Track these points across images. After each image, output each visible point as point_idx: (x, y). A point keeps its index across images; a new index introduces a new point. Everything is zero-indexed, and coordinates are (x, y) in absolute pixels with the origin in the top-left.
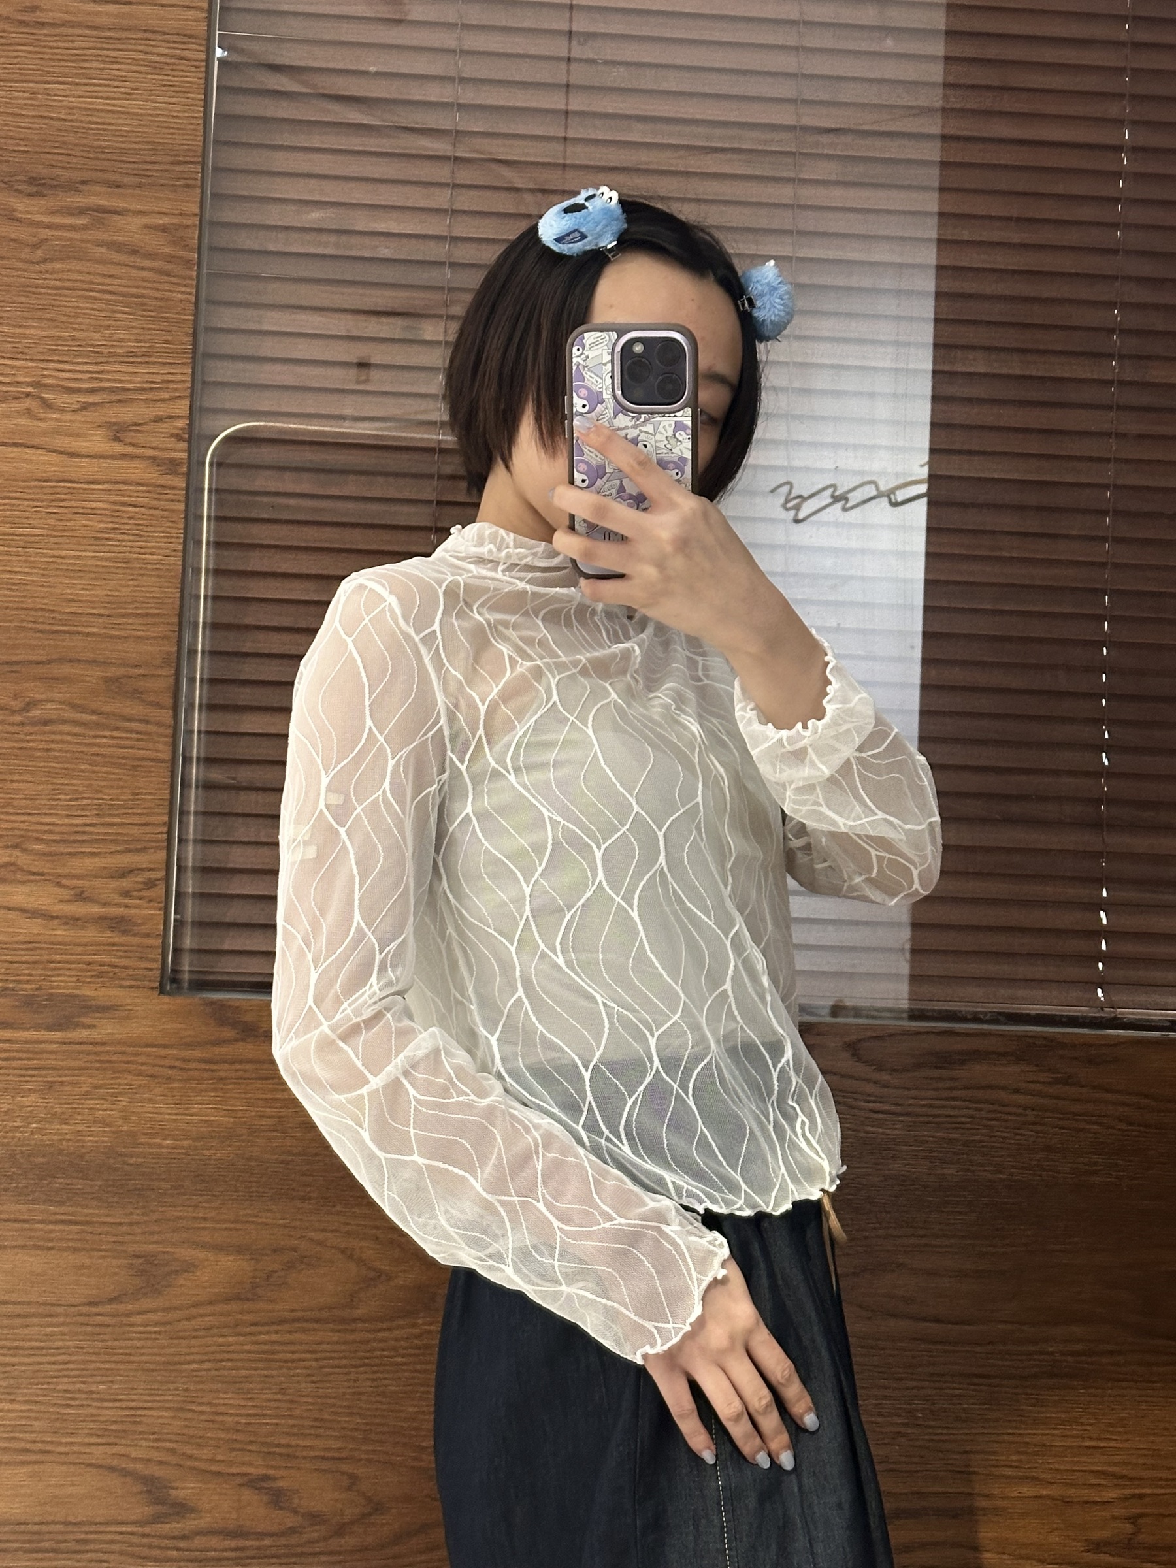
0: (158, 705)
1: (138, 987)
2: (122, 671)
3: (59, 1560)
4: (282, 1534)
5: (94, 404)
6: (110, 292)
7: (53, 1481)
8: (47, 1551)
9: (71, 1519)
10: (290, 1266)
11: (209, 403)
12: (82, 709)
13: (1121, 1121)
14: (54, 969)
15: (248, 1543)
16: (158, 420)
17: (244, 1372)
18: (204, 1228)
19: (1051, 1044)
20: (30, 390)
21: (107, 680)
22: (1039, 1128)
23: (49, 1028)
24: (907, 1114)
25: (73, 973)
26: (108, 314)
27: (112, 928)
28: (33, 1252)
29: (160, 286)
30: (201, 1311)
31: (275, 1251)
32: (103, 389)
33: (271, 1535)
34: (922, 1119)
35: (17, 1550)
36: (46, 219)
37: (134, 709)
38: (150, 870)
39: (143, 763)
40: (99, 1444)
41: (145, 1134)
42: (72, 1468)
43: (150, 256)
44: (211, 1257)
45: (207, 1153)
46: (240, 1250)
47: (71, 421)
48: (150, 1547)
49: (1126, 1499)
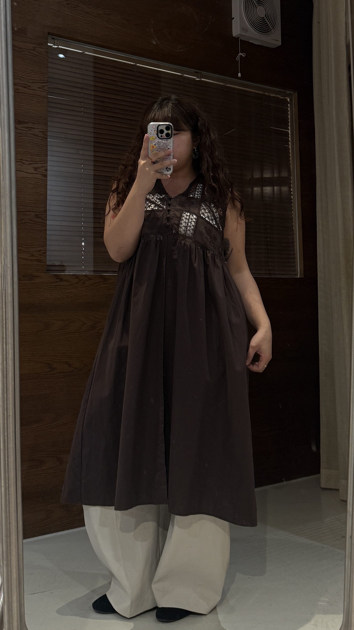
1: (43, 272)
5: (31, 164)
6: (33, 143)
12: (31, 220)
16: (42, 167)
20: (20, 160)
21: (36, 215)
25: (32, 270)
26: (33, 147)
32: (33, 161)
36: (22, 129)
38: (44, 250)
39: (42, 231)
43: (39, 137)
47: (28, 167)
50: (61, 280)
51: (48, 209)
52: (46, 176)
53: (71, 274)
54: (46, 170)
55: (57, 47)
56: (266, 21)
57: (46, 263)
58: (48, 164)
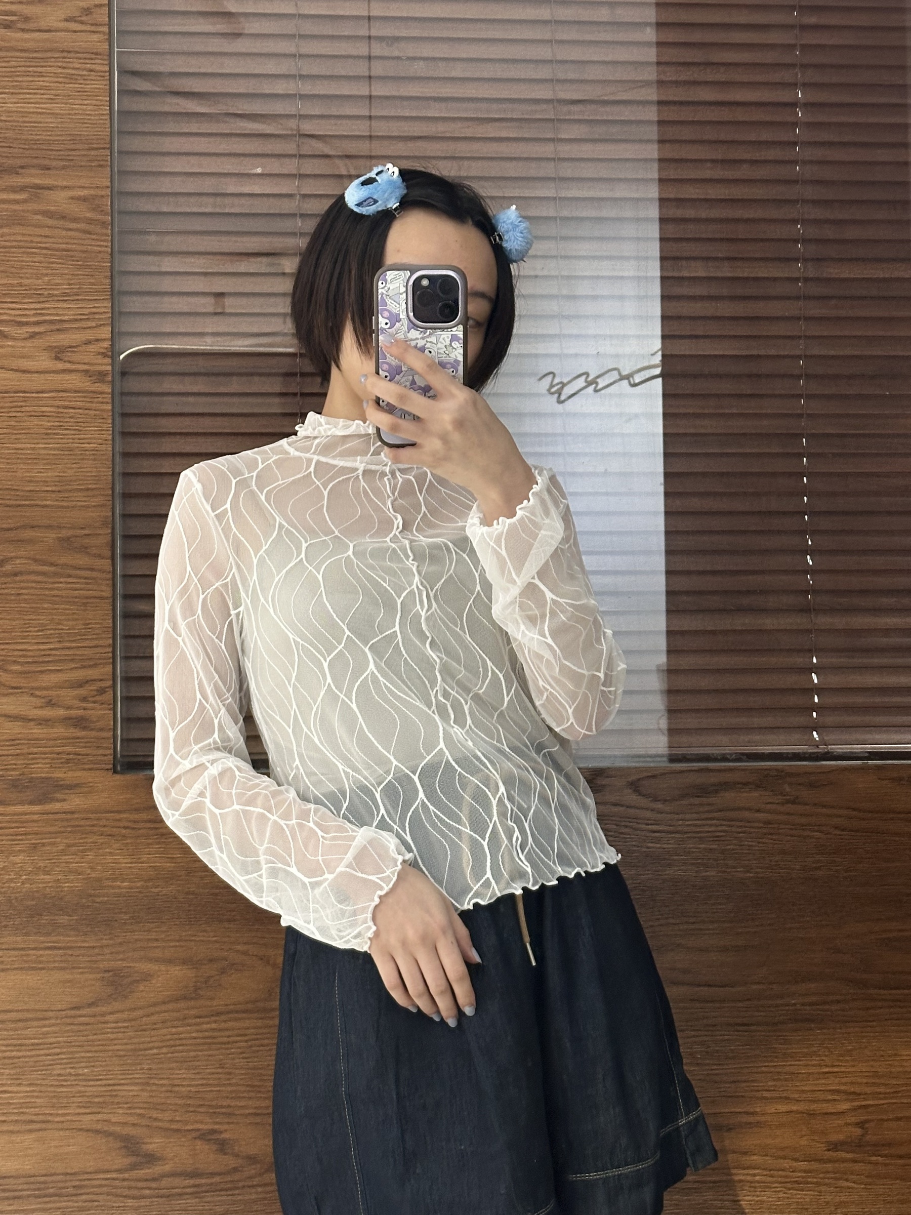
0: (100, 557)
1: (97, 769)
2: (70, 533)
3: (61, 1202)
4: (228, 1173)
5: (39, 333)
6: (47, 249)
7: (53, 1143)
8: (51, 1196)
9: (69, 1171)
10: (223, 971)
11: (125, 328)
12: (44, 563)
13: (836, 828)
14: (33, 759)
15: (203, 1181)
16: (88, 342)
17: (192, 1054)
18: (158, 947)
19: (782, 775)
21: (60, 540)
22: (774, 837)
23: (31, 803)
24: (677, 832)
25: (47, 761)
26: (46, 265)
27: (75, 726)
28: (30, 972)
29: (86, 242)
30: (157, 1009)
31: (211, 961)
32: (45, 322)
33: (220, 1174)
34: (689, 835)
35: (29, 1196)
37: (82, 560)
38: (101, 680)
39: (91, 601)
40: (85, 1114)
41: (107, 879)
42: (67, 1133)
43: (75, 220)
44: (163, 968)
45: (156, 890)
46: (184, 962)
47: (23, 347)
48: (129, 1188)
49: (855, 1109)
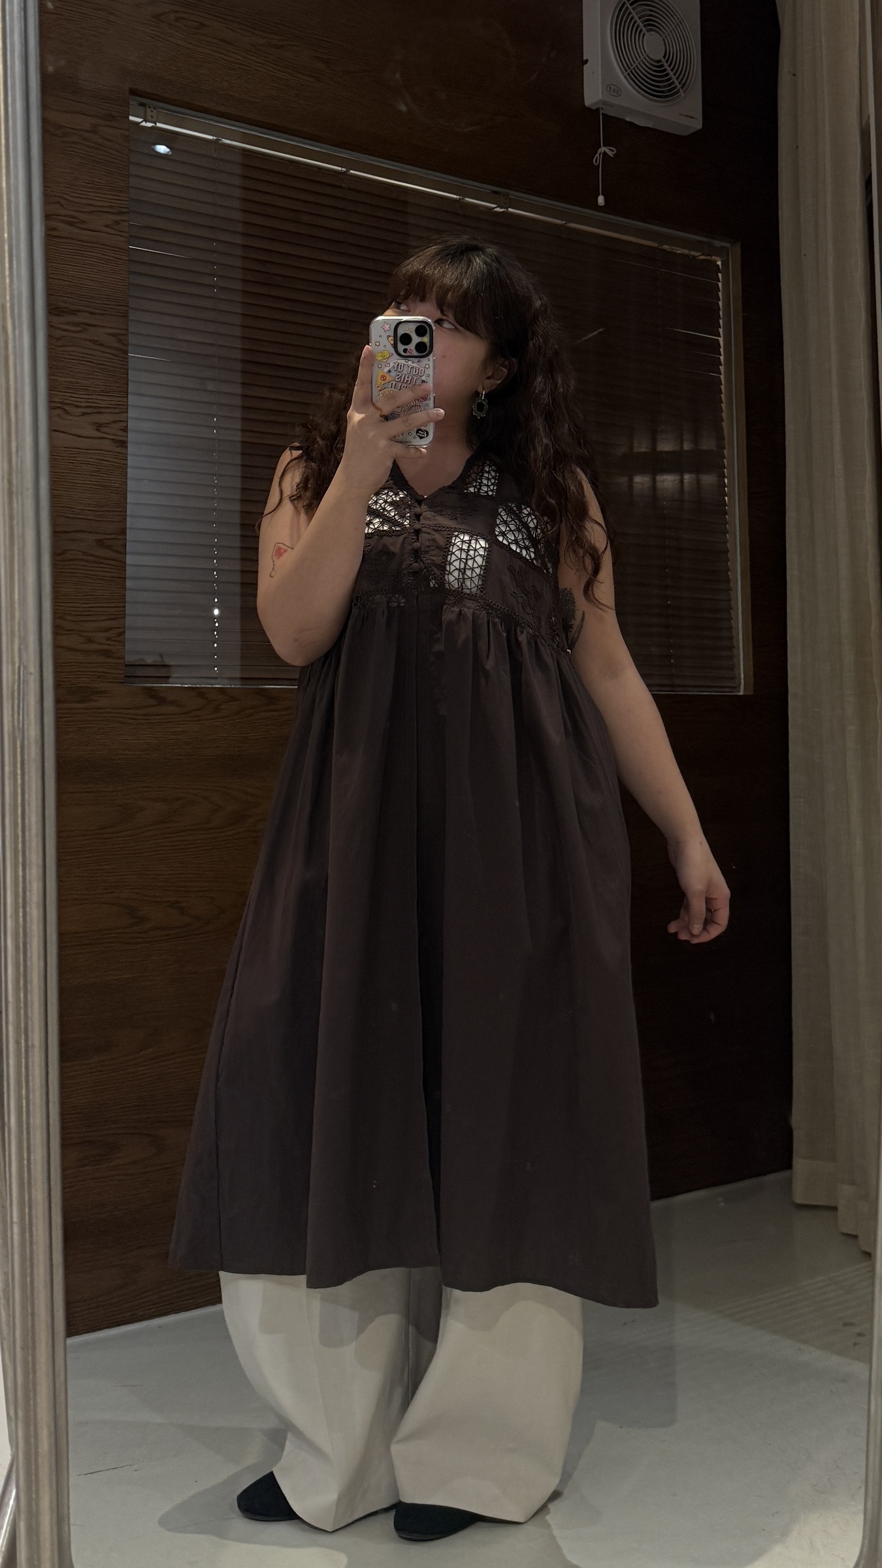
5: (87, 414)
6: (93, 363)
12: (89, 555)
20: (61, 406)
21: (98, 541)
23: (79, 702)
25: (88, 676)
32: (92, 406)
36: (64, 327)
39: (115, 579)
43: (109, 347)
47: (79, 421)
50: (162, 701)
51: (128, 526)
52: (123, 444)
53: (186, 686)
54: (125, 430)
55: (153, 126)
56: (665, 70)
57: (124, 658)
58: (130, 414)
